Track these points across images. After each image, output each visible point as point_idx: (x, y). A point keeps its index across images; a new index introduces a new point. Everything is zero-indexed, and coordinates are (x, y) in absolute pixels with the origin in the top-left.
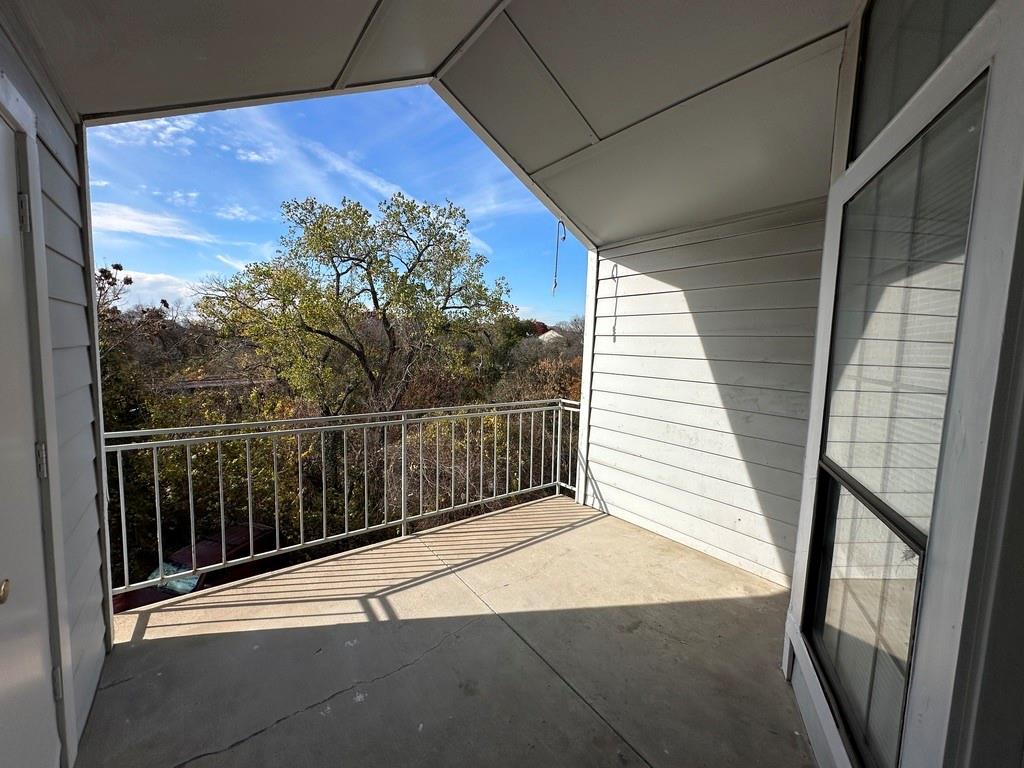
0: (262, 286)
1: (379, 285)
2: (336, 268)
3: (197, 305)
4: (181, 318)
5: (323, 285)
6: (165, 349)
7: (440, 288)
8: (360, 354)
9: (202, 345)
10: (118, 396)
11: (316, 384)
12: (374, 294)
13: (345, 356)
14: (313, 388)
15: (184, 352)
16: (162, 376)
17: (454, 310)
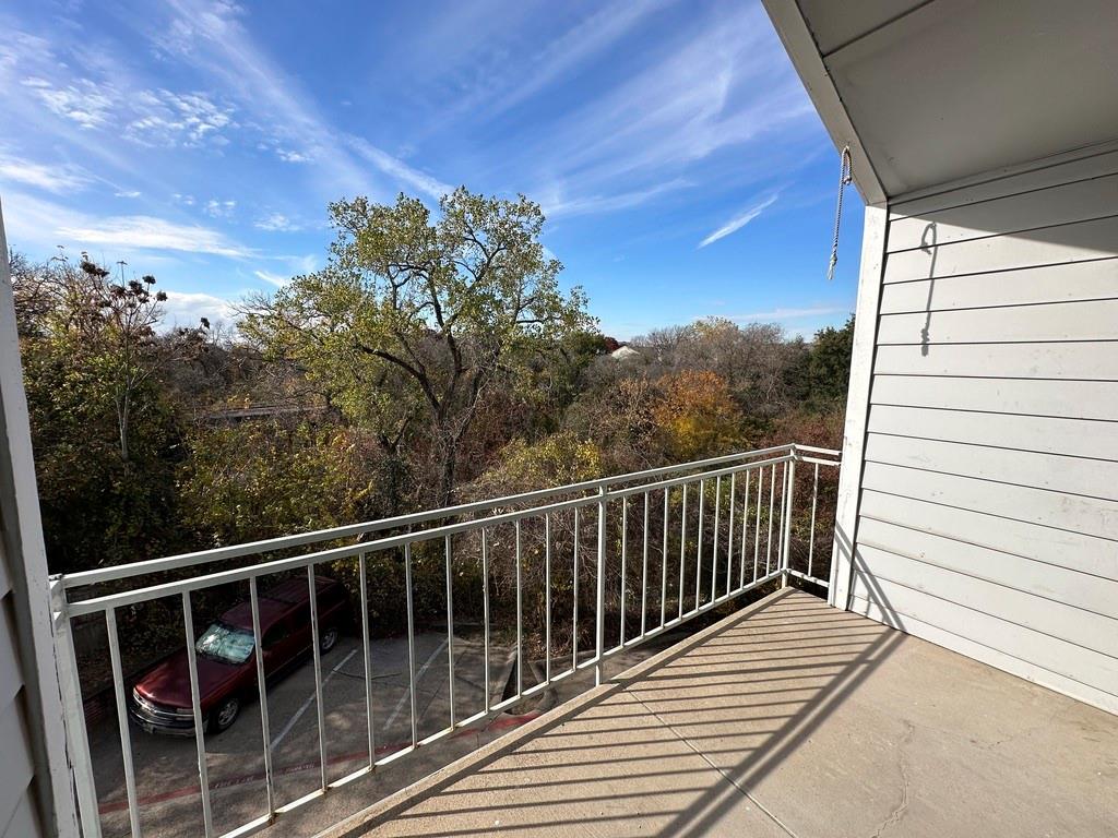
0: (311, 302)
1: (443, 297)
2: (392, 279)
3: (240, 325)
4: (222, 341)
5: (379, 299)
6: (207, 376)
7: (509, 299)
8: (422, 378)
9: (246, 370)
10: (157, 430)
11: (372, 411)
12: (438, 307)
13: (404, 378)
14: (368, 416)
15: (228, 378)
16: (204, 404)
17: (525, 325)
